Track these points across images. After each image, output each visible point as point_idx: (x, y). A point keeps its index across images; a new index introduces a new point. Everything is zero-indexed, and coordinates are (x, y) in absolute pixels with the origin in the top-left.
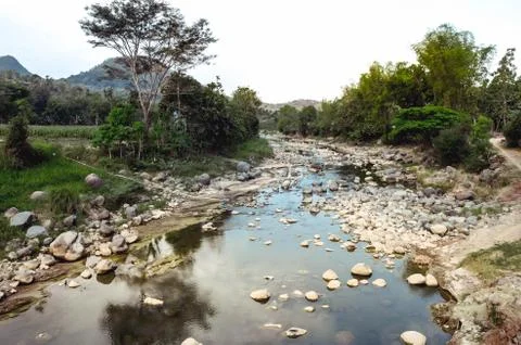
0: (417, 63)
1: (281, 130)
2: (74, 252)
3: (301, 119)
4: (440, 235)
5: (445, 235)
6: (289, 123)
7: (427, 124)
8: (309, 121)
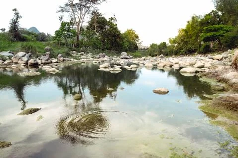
0: (215, 10)
1: (150, 55)
2: (22, 60)
3: (159, 48)
4: (218, 59)
5: (221, 59)
6: (154, 51)
7: (218, 33)
8: (163, 49)
